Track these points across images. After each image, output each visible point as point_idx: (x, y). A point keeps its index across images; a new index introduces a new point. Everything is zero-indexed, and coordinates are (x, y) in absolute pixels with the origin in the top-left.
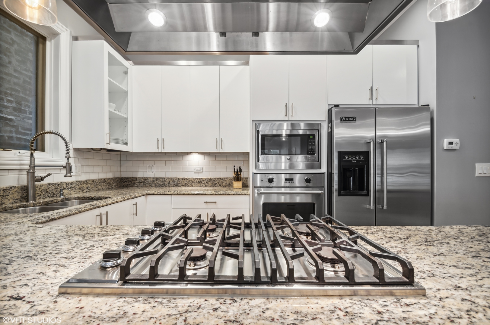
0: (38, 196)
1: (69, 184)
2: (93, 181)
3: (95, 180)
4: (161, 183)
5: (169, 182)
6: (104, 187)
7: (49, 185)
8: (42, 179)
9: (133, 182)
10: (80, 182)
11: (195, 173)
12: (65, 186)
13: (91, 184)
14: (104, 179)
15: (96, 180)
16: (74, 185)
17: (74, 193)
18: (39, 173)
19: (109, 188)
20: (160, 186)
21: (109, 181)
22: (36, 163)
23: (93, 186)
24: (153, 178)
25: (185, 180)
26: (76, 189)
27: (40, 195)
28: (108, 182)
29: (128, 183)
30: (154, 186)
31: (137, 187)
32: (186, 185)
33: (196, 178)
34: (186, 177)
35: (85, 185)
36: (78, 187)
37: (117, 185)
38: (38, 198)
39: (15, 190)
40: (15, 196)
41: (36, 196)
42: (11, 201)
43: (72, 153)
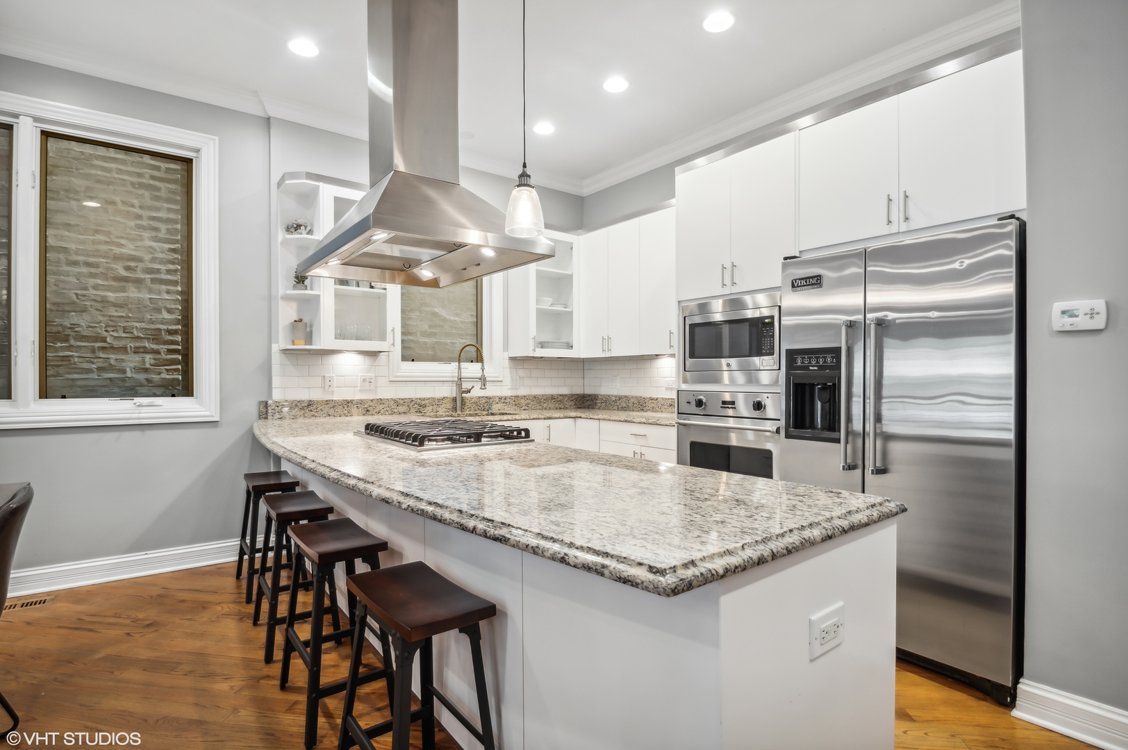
0: (468, 408)
1: (503, 399)
2: (535, 397)
4: (624, 405)
5: (634, 403)
6: (552, 406)
7: (480, 398)
8: (469, 391)
9: (594, 401)
10: (517, 397)
11: (667, 389)
12: (497, 400)
13: (532, 401)
14: (552, 395)
15: (540, 395)
16: (508, 400)
17: (508, 409)
18: (466, 386)
19: (561, 408)
20: (624, 409)
21: (561, 398)
22: (463, 375)
23: (534, 403)
24: (616, 396)
25: (652, 401)
26: (511, 404)
27: (470, 408)
28: (558, 400)
29: (590, 403)
30: (616, 408)
31: (599, 408)
32: (653, 410)
33: (666, 399)
34: (654, 396)
35: (523, 400)
36: (513, 403)
37: (575, 404)
38: (468, 410)
39: (447, 400)
40: (448, 405)
41: (466, 408)
42: (444, 410)
43: (507, 362)
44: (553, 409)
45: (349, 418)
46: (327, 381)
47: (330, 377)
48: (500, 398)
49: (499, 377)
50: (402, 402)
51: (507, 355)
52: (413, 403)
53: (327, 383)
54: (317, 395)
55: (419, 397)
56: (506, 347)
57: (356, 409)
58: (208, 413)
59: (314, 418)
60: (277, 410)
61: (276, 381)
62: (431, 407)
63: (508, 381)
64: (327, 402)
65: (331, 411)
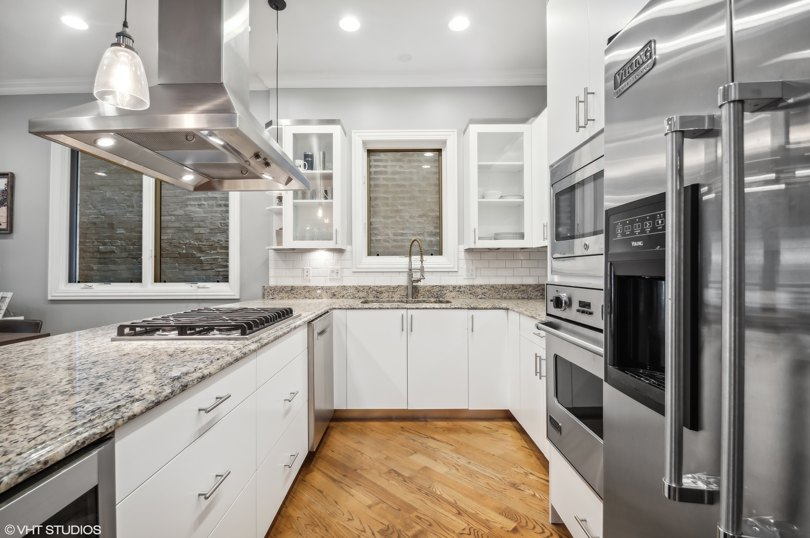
0: (421, 295)
1: (457, 288)
2: (493, 286)
3: (496, 285)
6: (513, 296)
7: (433, 287)
8: (419, 281)
10: (474, 286)
12: (451, 289)
13: (490, 290)
16: (462, 289)
17: (463, 297)
18: (417, 276)
19: (523, 298)
21: (523, 288)
23: (492, 292)
26: (466, 293)
27: (424, 295)
28: (520, 289)
35: (479, 290)
36: (468, 291)
38: (422, 297)
39: (402, 288)
40: (402, 292)
41: (419, 295)
42: (399, 296)
43: (462, 255)
44: (514, 299)
45: (320, 300)
46: (305, 272)
47: (307, 269)
48: (454, 287)
49: (454, 268)
50: (362, 289)
51: (462, 248)
52: (371, 290)
53: (306, 274)
54: (298, 283)
55: (376, 285)
56: (461, 241)
57: (325, 293)
58: (232, 293)
59: (295, 299)
60: (271, 293)
61: (272, 272)
62: (387, 294)
63: (463, 272)
64: (305, 287)
65: (307, 295)
